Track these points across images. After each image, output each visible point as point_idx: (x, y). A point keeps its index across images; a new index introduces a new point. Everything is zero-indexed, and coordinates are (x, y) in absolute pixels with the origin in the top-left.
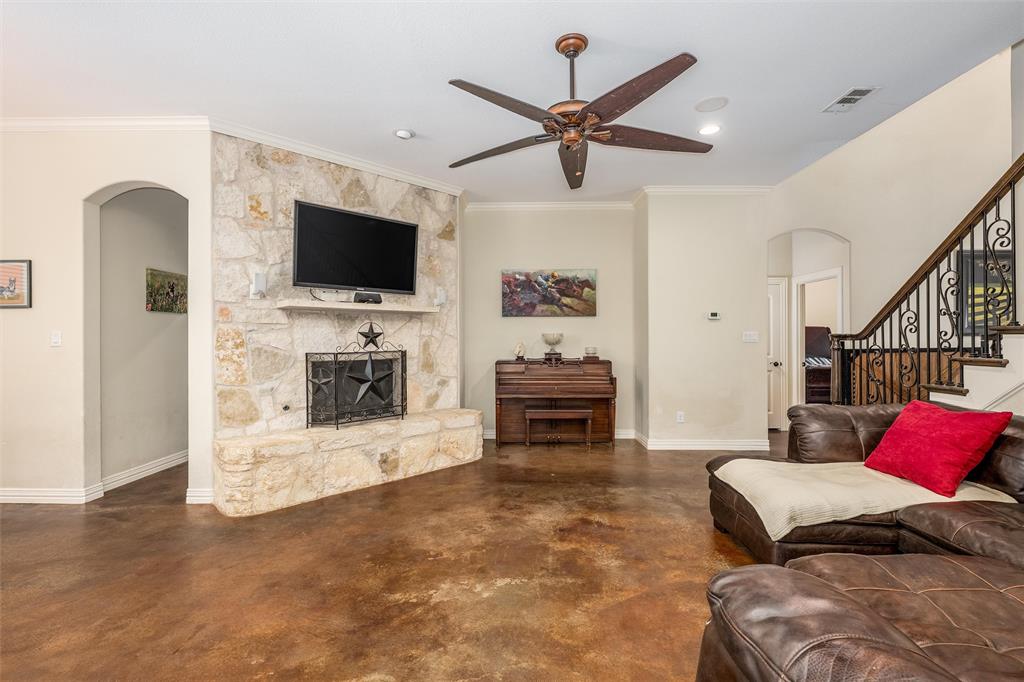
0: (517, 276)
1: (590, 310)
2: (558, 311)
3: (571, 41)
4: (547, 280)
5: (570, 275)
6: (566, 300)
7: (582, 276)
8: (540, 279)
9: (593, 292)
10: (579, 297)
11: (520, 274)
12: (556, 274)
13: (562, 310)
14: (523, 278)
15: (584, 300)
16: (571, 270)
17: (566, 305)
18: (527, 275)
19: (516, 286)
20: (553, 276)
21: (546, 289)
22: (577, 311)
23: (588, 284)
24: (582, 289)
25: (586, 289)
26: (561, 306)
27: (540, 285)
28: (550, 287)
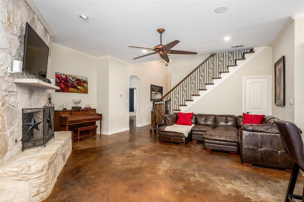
0: (62, 76)
1: (86, 91)
2: (76, 91)
3: (161, 30)
4: (73, 79)
5: (80, 78)
6: (79, 87)
7: (84, 79)
8: (71, 78)
9: (87, 85)
10: (83, 86)
11: (64, 75)
12: (76, 77)
13: (78, 91)
14: (64, 77)
15: (85, 88)
16: (81, 76)
17: (79, 89)
18: (66, 76)
19: (62, 80)
20: (75, 78)
21: (73, 82)
22: (82, 91)
23: (85, 82)
24: (84, 84)
25: (85, 84)
26: (78, 89)
27: (71, 80)
28: (74, 81)
